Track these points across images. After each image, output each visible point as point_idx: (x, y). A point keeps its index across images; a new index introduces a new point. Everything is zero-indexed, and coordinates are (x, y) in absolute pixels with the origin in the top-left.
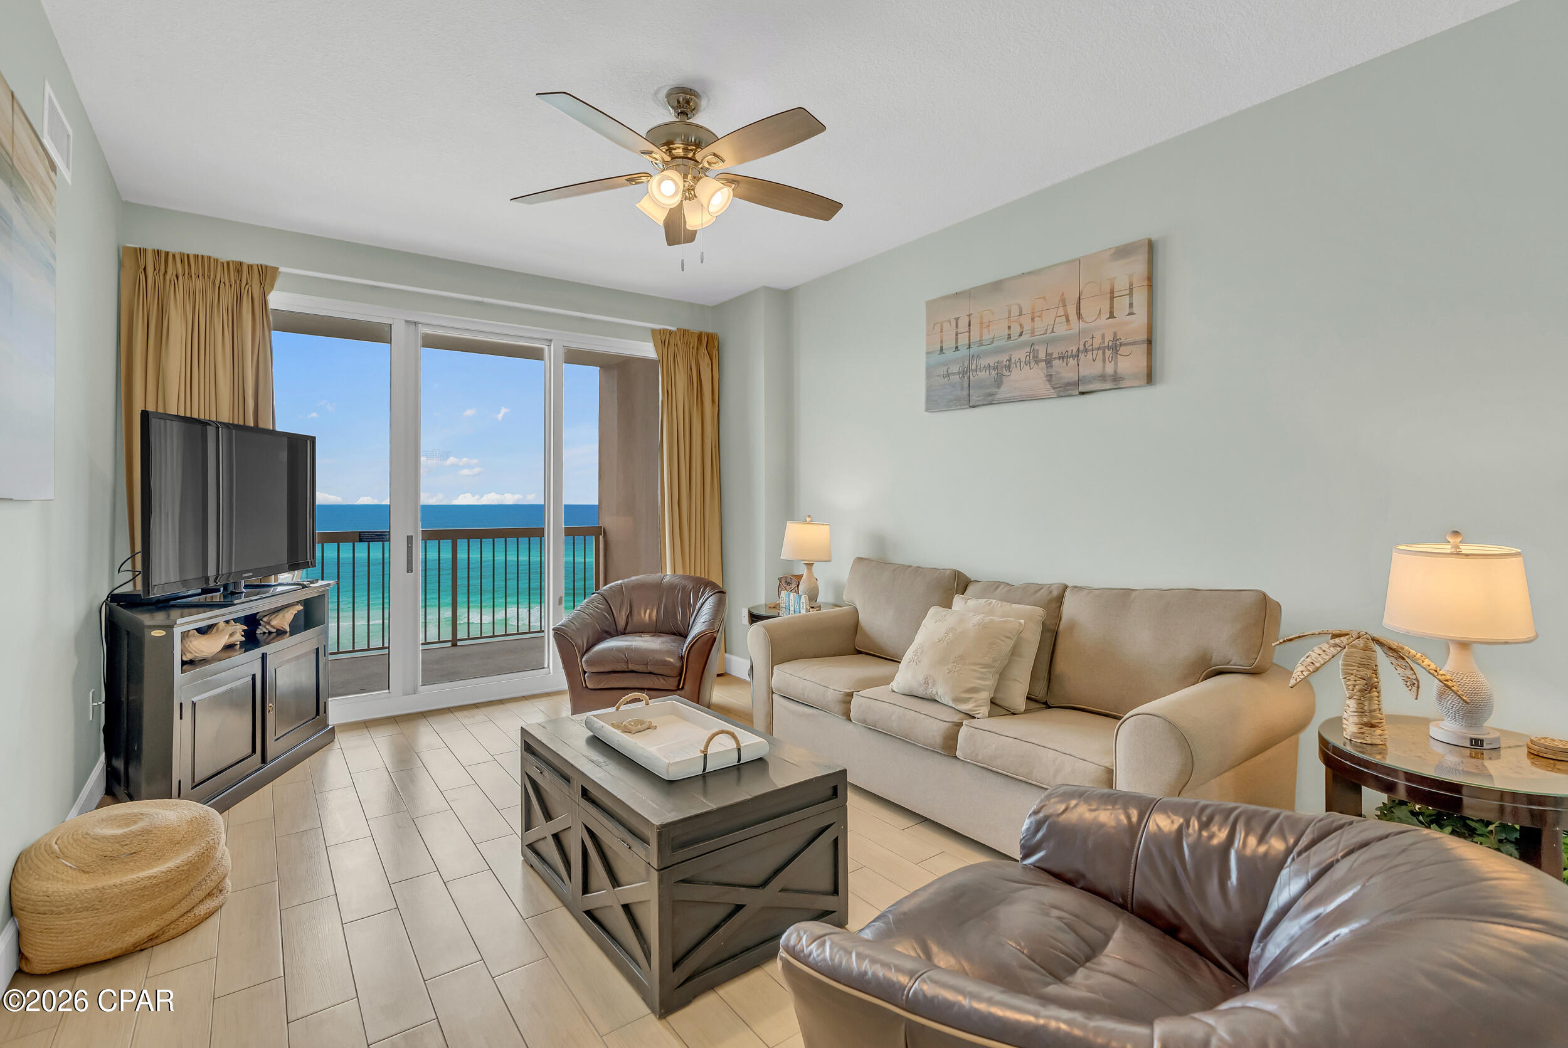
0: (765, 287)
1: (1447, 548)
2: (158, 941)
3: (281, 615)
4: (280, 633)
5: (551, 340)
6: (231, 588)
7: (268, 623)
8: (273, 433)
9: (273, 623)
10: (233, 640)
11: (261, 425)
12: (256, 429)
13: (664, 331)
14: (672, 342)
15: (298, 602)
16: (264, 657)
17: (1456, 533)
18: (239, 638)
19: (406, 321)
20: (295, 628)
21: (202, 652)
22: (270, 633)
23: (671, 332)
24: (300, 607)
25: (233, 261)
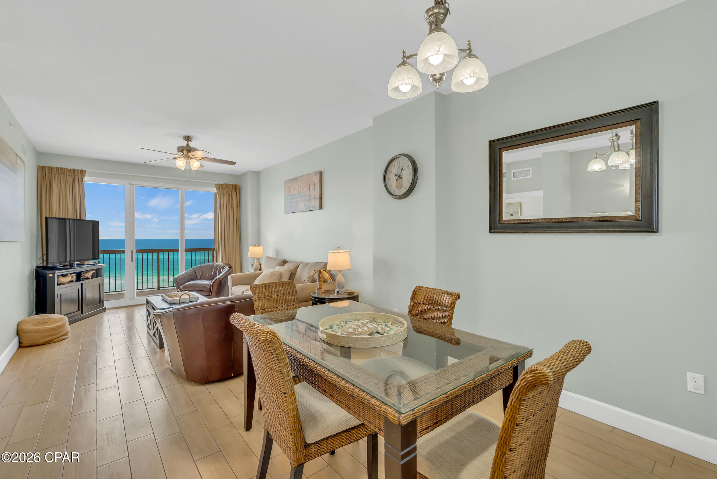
0: (250, 171)
1: (337, 251)
2: (51, 342)
3: (88, 273)
4: (88, 278)
5: (180, 188)
6: (72, 265)
7: (84, 276)
8: (86, 220)
9: (85, 276)
10: (72, 279)
11: (82, 219)
12: (80, 220)
13: (220, 184)
14: (223, 188)
15: (93, 270)
16: (82, 284)
17: (339, 248)
18: (74, 278)
19: (130, 184)
20: (93, 277)
21: (63, 281)
22: (85, 278)
23: (222, 185)
24: (94, 271)
25: (72, 169)
